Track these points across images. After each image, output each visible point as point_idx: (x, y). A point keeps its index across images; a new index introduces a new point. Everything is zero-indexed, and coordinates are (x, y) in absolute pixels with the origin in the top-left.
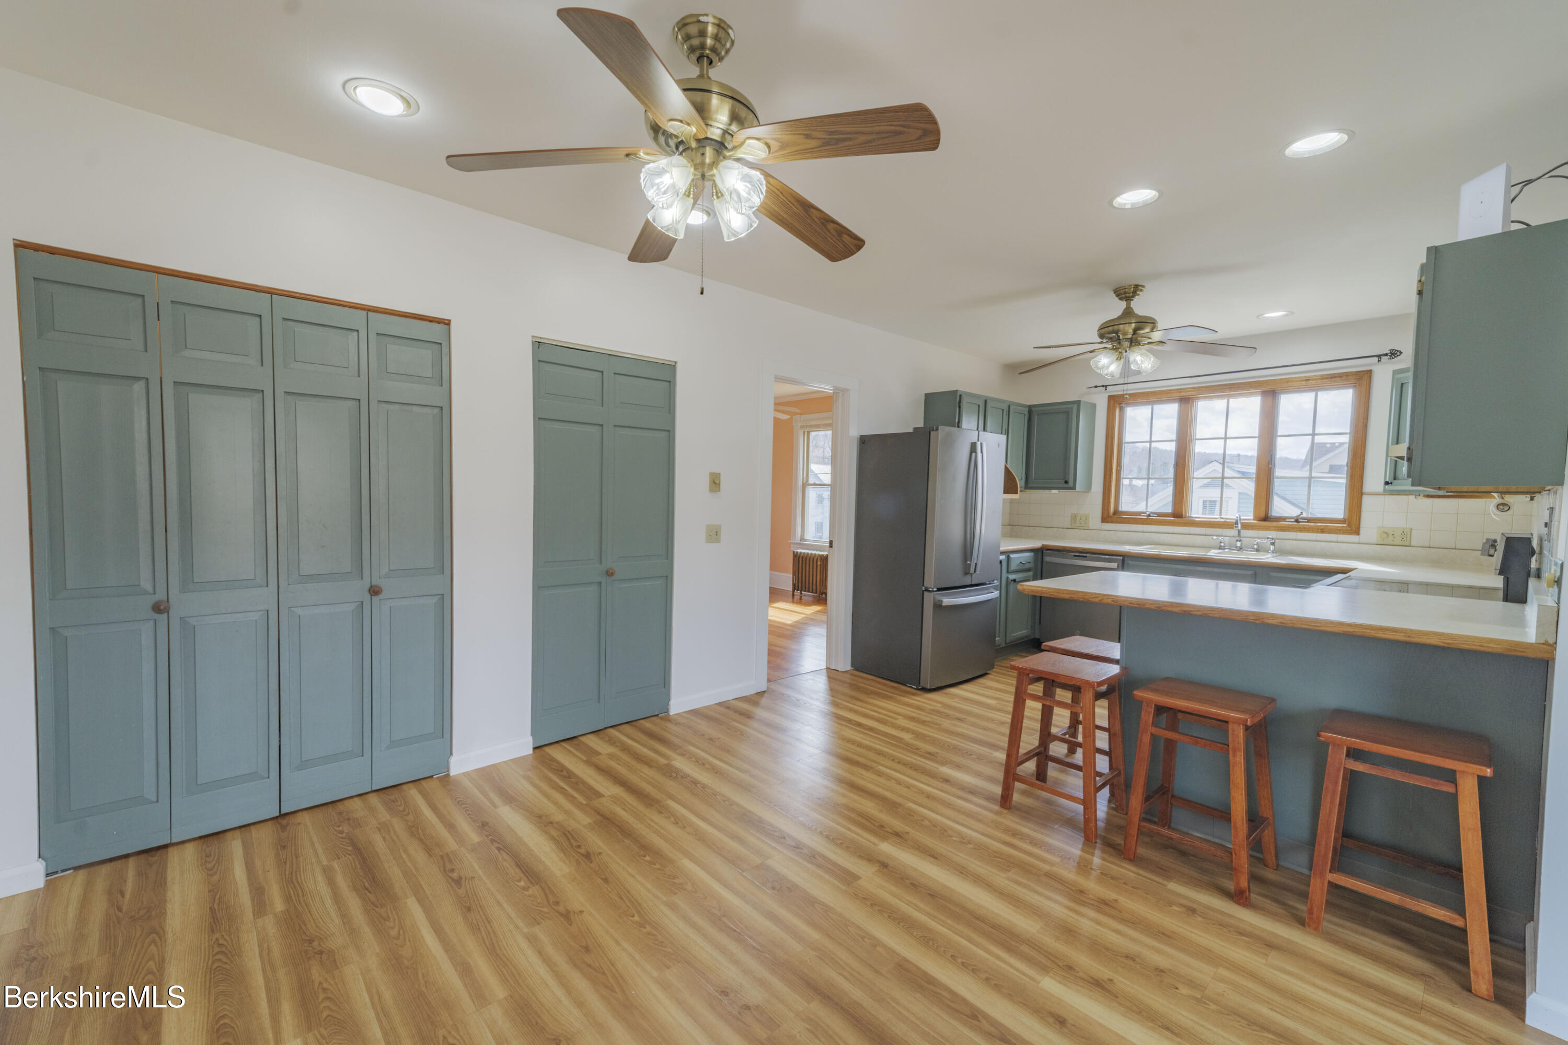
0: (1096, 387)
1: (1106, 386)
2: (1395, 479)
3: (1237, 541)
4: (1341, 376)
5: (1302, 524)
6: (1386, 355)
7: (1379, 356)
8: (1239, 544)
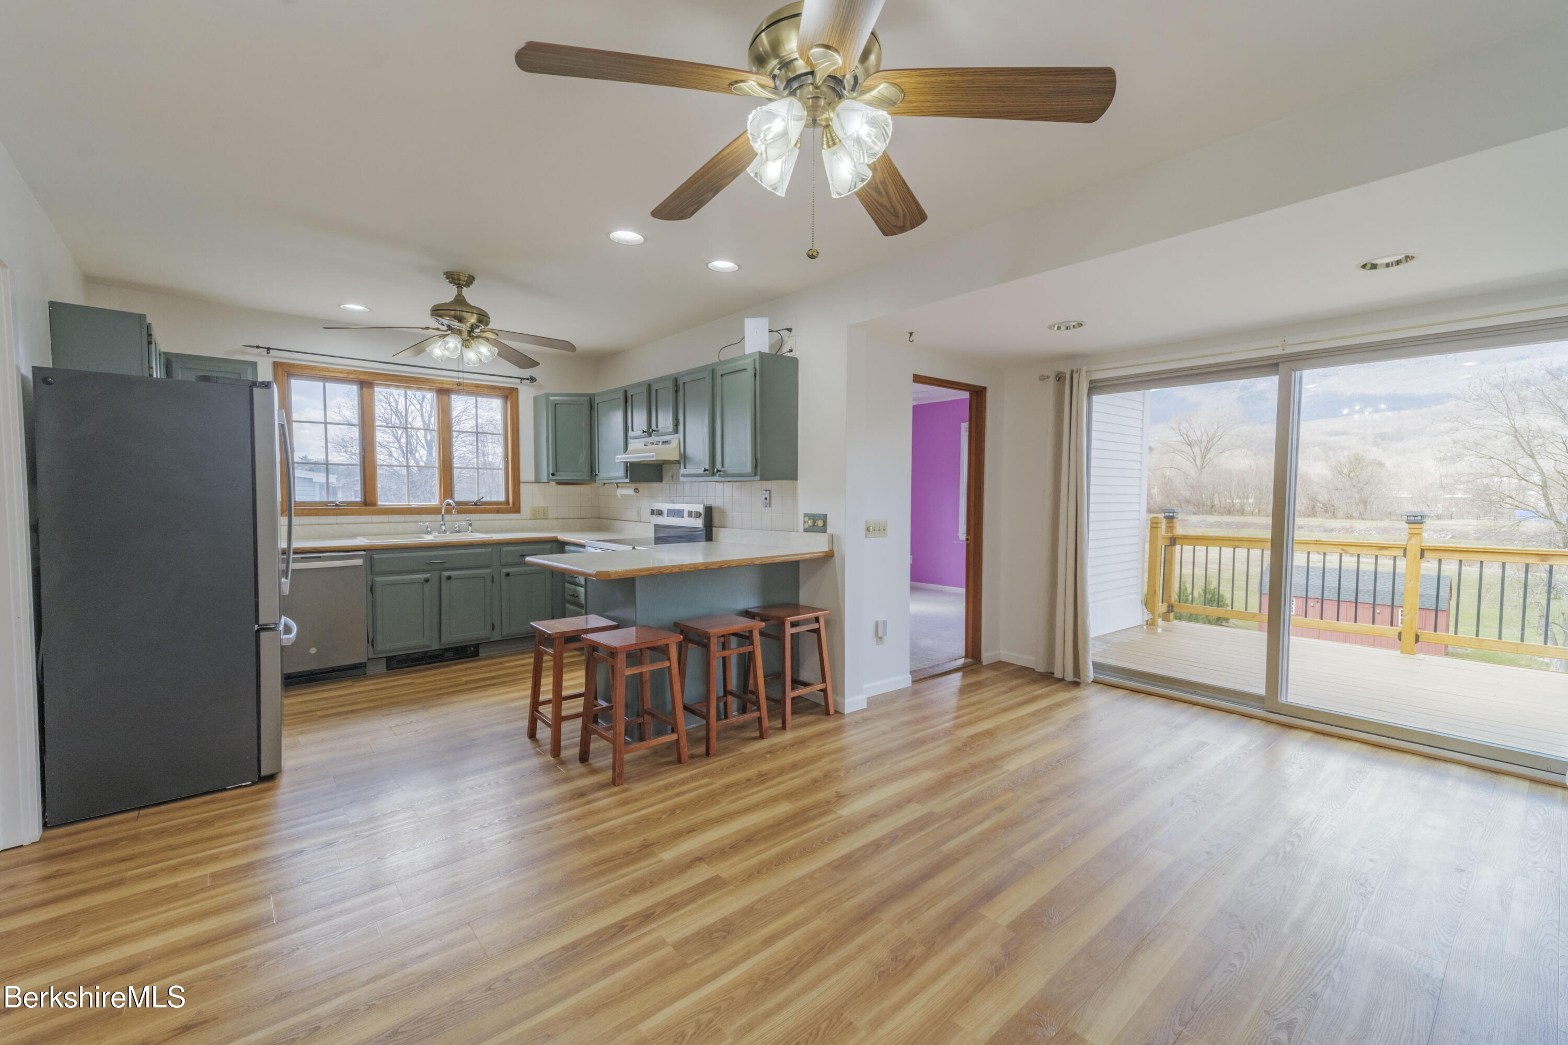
0: (258, 347)
1: (269, 349)
2: (556, 472)
3: (442, 525)
4: (494, 388)
5: (479, 507)
6: (528, 379)
7: (522, 379)
8: (443, 528)
